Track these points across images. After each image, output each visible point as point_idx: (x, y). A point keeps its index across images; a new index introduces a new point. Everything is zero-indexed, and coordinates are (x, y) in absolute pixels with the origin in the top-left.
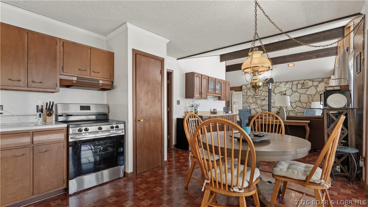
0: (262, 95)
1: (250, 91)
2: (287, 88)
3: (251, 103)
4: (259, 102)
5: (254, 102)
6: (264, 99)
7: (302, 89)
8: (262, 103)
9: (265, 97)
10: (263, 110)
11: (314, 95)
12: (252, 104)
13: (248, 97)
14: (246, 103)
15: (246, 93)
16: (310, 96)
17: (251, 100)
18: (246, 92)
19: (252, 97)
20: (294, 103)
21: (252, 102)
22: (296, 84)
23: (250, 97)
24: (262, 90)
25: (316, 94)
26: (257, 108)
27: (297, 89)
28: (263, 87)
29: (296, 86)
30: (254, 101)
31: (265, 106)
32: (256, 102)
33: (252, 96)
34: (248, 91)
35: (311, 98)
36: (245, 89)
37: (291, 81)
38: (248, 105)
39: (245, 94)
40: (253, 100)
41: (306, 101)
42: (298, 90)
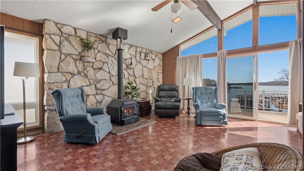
0: (97, 59)
1: (70, 43)
2: (131, 55)
3: (73, 75)
4: (91, 72)
5: (79, 73)
6: (100, 69)
7: (144, 60)
8: (97, 75)
9: (102, 64)
10: (98, 89)
11: (153, 70)
12: (76, 77)
13: (63, 57)
14: (58, 71)
15: (59, 47)
16: (150, 70)
17: (72, 68)
18: (58, 43)
19: (75, 60)
20: (138, 78)
21: (76, 72)
22: (139, 52)
23: (70, 59)
24: (97, 49)
25: (153, 69)
26: (87, 86)
27: (140, 59)
28: (99, 43)
29: (139, 54)
30: (80, 70)
31: (101, 83)
32: (85, 72)
33: (74, 57)
34: (65, 43)
35: (151, 73)
36: (54, 34)
37: (135, 46)
38: (65, 79)
39: (57, 48)
40: (76, 67)
41: (147, 76)
42: (142, 61)
